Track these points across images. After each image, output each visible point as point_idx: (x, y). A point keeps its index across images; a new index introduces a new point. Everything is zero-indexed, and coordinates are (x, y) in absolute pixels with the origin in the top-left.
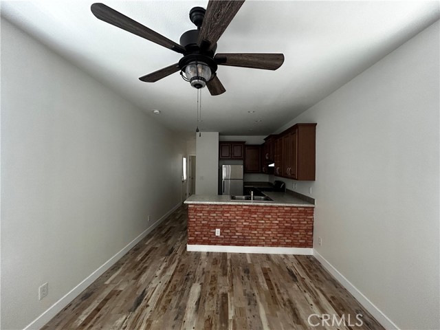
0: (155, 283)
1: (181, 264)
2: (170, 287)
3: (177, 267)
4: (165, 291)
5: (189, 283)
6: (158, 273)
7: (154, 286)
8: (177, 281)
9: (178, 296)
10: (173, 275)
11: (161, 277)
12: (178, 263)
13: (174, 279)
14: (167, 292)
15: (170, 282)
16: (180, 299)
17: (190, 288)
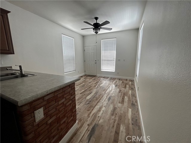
0: (105, 103)
1: (89, 112)
2: (98, 100)
3: (92, 110)
4: (101, 99)
5: (90, 100)
6: (104, 109)
7: (105, 102)
8: (95, 102)
9: (96, 97)
10: (96, 105)
11: (102, 106)
12: (90, 113)
13: (96, 103)
14: (100, 98)
15: (98, 102)
16: (96, 96)
17: (91, 98)
